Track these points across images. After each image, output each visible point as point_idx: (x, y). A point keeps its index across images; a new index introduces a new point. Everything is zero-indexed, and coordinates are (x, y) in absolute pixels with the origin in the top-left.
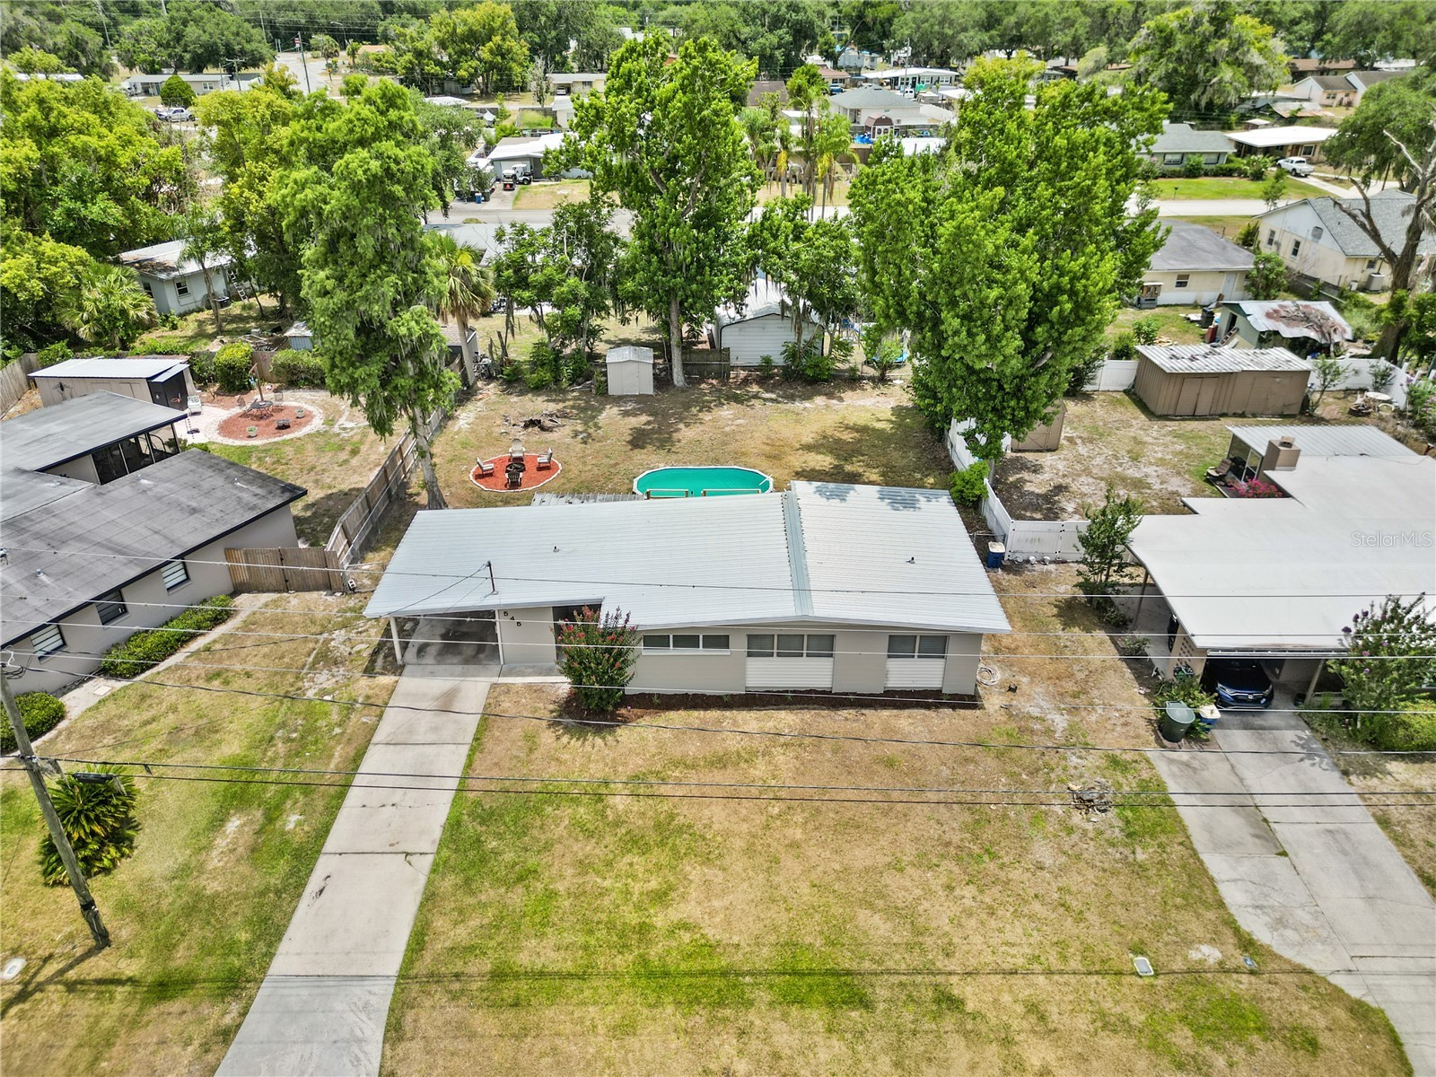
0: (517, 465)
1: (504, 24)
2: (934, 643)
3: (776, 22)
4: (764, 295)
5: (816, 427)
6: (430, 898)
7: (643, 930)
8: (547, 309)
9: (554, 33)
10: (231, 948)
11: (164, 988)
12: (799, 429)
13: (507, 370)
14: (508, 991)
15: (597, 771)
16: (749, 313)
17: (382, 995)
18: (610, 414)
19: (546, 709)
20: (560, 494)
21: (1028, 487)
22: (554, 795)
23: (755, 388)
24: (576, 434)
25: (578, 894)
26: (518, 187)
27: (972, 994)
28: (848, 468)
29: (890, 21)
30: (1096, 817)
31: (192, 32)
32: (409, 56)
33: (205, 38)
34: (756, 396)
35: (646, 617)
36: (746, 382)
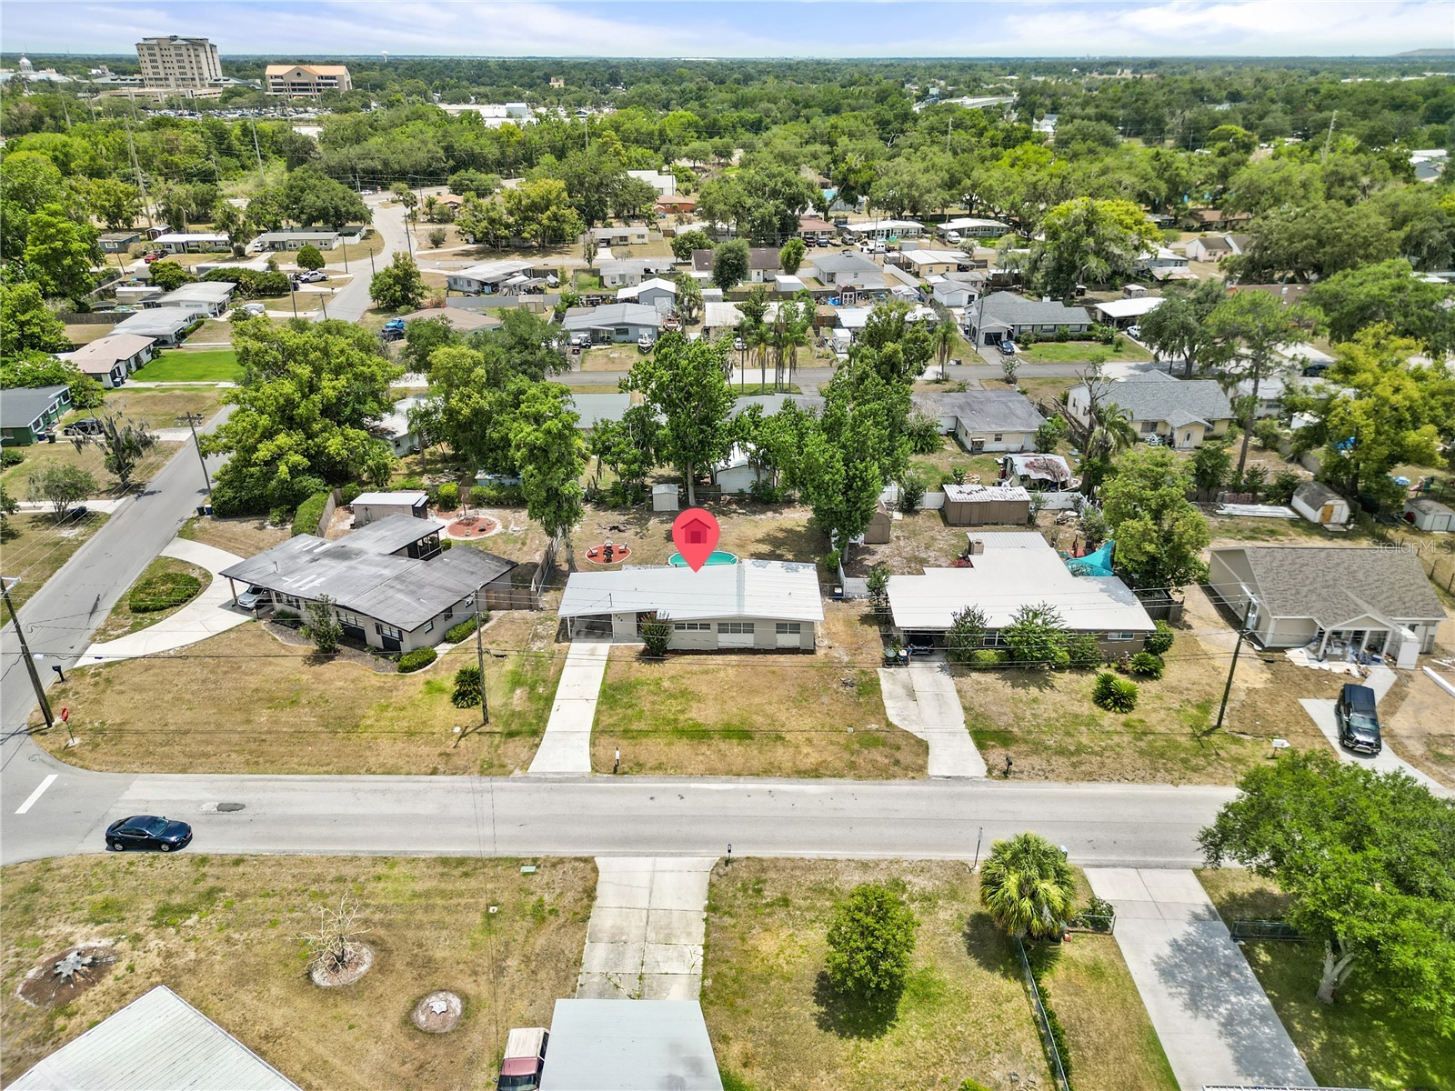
0: (609, 551)
1: (558, 196)
2: (795, 627)
3: (775, 194)
4: (738, 457)
5: (765, 530)
6: (598, 712)
7: (676, 720)
8: (620, 466)
9: (596, 196)
10: (531, 724)
11: (511, 735)
12: (756, 531)
13: (597, 497)
14: (630, 735)
15: (657, 675)
16: (732, 464)
17: (587, 736)
18: (653, 522)
19: (633, 654)
20: (634, 564)
21: (866, 563)
22: (642, 684)
23: (734, 507)
24: (637, 533)
25: (653, 711)
26: (583, 350)
27: (788, 737)
28: (778, 552)
29: (869, 183)
30: (848, 688)
31: (310, 198)
32: (485, 223)
33: (319, 203)
34: (735, 512)
35: (676, 615)
36: (729, 503)
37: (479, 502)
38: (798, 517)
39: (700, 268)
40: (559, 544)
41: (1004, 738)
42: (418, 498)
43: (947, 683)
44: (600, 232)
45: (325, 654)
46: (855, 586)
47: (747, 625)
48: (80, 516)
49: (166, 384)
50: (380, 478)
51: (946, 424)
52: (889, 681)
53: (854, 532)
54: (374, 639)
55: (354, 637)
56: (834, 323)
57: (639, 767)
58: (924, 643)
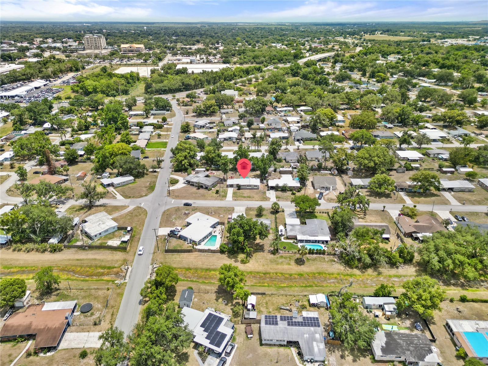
37: (212, 170)
38: (258, 172)
39: (244, 122)
40: (225, 176)
41: (279, 198)
42: (204, 169)
43: (274, 192)
44: (222, 111)
45: (199, 189)
46: (265, 181)
47: (250, 186)
48: (155, 172)
49: (153, 149)
50: (197, 166)
51: (283, 158)
52: (267, 192)
53: (265, 174)
54: (204, 187)
55: (202, 187)
56: (269, 136)
57: (238, 200)
58: (272, 188)
